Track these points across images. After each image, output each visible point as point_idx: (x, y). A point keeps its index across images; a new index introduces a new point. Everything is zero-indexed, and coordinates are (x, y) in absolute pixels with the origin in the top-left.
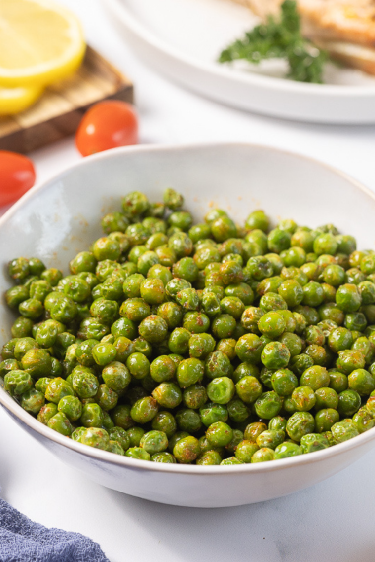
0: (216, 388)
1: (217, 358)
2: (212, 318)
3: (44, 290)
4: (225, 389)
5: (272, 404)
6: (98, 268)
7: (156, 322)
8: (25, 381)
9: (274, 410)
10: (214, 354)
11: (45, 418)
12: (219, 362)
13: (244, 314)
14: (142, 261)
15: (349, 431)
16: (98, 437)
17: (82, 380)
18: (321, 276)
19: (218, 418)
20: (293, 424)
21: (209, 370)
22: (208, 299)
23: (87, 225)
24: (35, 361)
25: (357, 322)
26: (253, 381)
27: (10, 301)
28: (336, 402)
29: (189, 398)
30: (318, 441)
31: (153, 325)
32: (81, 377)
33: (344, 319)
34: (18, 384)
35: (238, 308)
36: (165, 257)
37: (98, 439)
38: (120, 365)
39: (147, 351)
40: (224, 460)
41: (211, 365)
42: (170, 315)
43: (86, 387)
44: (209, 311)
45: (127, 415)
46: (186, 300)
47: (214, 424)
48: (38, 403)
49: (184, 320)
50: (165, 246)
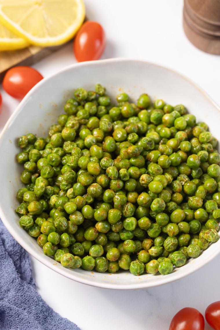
0: (128, 224)
1: (128, 209)
2: (125, 182)
3: (36, 156)
4: (132, 225)
5: (157, 231)
6: (64, 146)
7: (96, 189)
8: (30, 224)
9: (157, 234)
10: (127, 206)
11: (41, 243)
12: (129, 211)
13: (141, 178)
14: (87, 141)
15: (196, 252)
16: (69, 261)
17: (60, 223)
18: (179, 147)
19: (129, 238)
20: (167, 245)
21: (124, 214)
22: (123, 174)
23: (56, 106)
24: (35, 210)
25: (198, 174)
26: (147, 221)
27: (19, 161)
28: (189, 230)
29: (114, 229)
30: (181, 258)
31: (95, 191)
32: (59, 221)
33: (191, 172)
34: (27, 226)
35: (138, 174)
36: (98, 136)
37: (69, 262)
38: (79, 213)
39: (92, 201)
40: (132, 262)
41: (125, 212)
42: (103, 183)
43: (62, 226)
44: (124, 179)
45: (82, 236)
46: (112, 175)
47: (127, 241)
48: (37, 234)
49: (110, 184)
50: (98, 129)
